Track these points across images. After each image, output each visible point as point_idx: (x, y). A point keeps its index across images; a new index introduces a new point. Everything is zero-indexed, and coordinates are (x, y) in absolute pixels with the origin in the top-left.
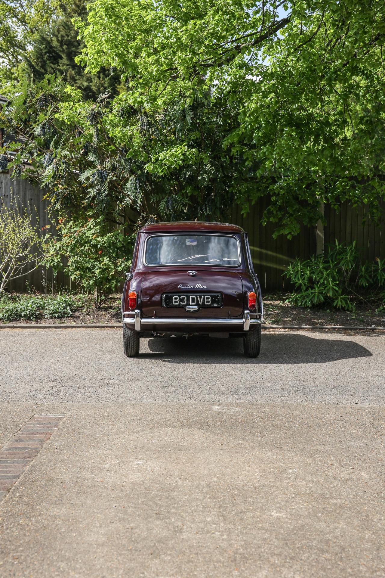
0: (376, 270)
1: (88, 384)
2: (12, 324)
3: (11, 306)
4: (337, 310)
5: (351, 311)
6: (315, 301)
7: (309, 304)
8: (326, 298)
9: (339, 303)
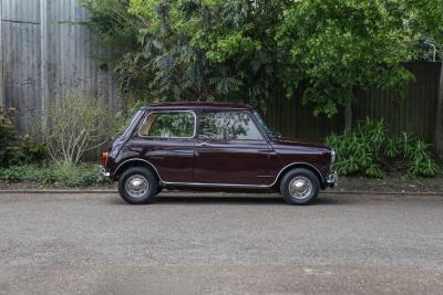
0: (403, 143)
1: (176, 245)
2: (88, 190)
3: (88, 173)
4: (369, 176)
5: (382, 178)
6: (351, 169)
7: (344, 172)
8: (360, 166)
9: (370, 171)
